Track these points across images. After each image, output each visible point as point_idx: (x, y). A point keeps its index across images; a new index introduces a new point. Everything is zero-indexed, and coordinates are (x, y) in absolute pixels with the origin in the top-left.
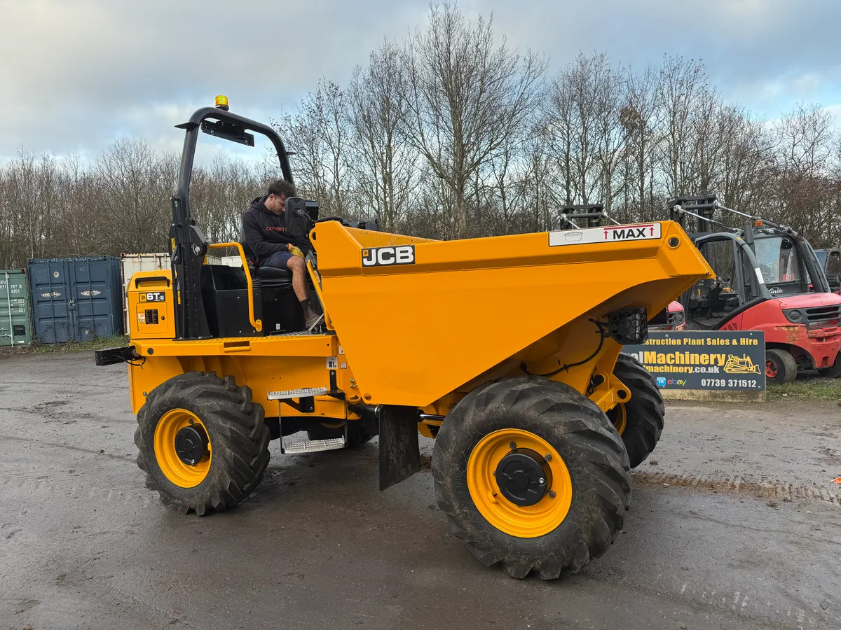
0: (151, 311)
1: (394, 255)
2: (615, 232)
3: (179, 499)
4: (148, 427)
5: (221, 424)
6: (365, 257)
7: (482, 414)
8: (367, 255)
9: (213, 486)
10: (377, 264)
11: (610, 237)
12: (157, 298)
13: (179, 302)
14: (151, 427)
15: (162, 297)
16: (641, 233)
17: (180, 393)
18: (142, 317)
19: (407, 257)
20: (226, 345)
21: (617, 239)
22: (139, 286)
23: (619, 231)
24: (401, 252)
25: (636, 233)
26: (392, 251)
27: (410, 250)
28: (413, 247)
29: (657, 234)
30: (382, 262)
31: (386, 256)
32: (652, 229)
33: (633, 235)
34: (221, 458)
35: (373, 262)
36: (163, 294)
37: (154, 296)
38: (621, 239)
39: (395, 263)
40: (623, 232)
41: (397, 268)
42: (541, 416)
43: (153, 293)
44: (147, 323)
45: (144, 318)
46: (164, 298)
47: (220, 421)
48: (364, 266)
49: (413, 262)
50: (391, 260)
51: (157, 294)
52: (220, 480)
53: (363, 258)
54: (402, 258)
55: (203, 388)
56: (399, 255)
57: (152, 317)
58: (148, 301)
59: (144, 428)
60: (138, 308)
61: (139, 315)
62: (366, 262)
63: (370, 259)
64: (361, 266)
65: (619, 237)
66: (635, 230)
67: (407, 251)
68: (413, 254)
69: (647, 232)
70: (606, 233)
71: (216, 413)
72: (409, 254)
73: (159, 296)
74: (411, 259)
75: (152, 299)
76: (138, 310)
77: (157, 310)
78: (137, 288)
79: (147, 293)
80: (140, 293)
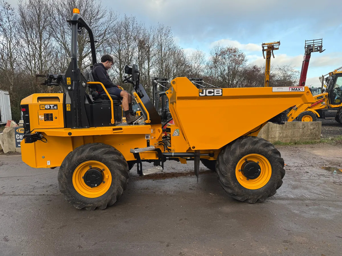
0: (48, 114)
1: (214, 92)
2: (292, 89)
3: (91, 204)
4: (69, 172)
5: (118, 165)
6: (200, 93)
7: (243, 150)
8: (202, 92)
9: (114, 194)
10: (206, 95)
11: (291, 90)
12: (52, 107)
13: (68, 109)
14: (71, 171)
16: (299, 89)
17: (92, 153)
18: (42, 117)
19: (219, 93)
20: (114, 130)
21: (292, 91)
22: (39, 101)
23: (293, 88)
24: (217, 91)
25: (298, 89)
26: (212, 91)
27: (221, 91)
28: (222, 90)
29: (303, 90)
30: (208, 94)
31: (210, 92)
32: (302, 89)
33: (297, 90)
34: (119, 180)
35: (204, 94)
36: (56, 105)
37: (50, 107)
38: (294, 91)
39: (214, 95)
40: (294, 89)
41: (214, 97)
42: (264, 149)
43: (49, 105)
44: (45, 120)
45: (43, 118)
46: (57, 108)
47: (117, 164)
48: (200, 96)
49: (222, 95)
50: (212, 94)
51: (52, 106)
52: (117, 190)
53: (199, 93)
54: (217, 93)
55: (107, 149)
56: (215, 92)
57: (48, 117)
58: (46, 109)
59: (67, 172)
60: (39, 113)
61: (40, 117)
62: (201, 94)
63: (202, 93)
64: (198, 96)
65: (293, 90)
66: (297, 88)
67: (219, 91)
68: (222, 92)
69: (301, 89)
70: (290, 89)
71: (115, 160)
72: (220, 92)
73: (53, 107)
74: (221, 94)
75: (49, 108)
76: (39, 114)
77: (52, 114)
78: (38, 102)
79: (45, 105)
80: (40, 105)
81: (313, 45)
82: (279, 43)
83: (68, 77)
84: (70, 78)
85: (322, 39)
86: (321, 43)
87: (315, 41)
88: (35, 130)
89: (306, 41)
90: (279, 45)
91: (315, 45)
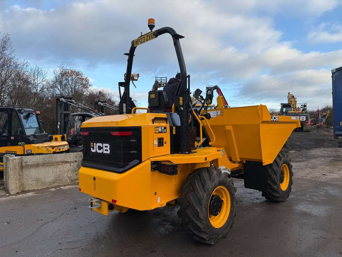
0: (160, 138)
12: (163, 131)
13: (174, 133)
15: (165, 130)
18: (156, 143)
36: (165, 128)
37: (162, 129)
43: (161, 127)
44: (158, 147)
45: (157, 143)
46: (166, 130)
51: (163, 128)
57: (161, 142)
58: (159, 132)
61: (155, 141)
75: (161, 131)
76: (154, 138)
77: (163, 138)
78: (153, 124)
79: (159, 127)
80: (155, 127)
81: (161, 81)
82: (138, 75)
83: (180, 97)
84: (182, 98)
85: (166, 78)
86: (166, 80)
87: (162, 79)
88: (151, 158)
89: (156, 77)
90: (138, 77)
91: (163, 82)
